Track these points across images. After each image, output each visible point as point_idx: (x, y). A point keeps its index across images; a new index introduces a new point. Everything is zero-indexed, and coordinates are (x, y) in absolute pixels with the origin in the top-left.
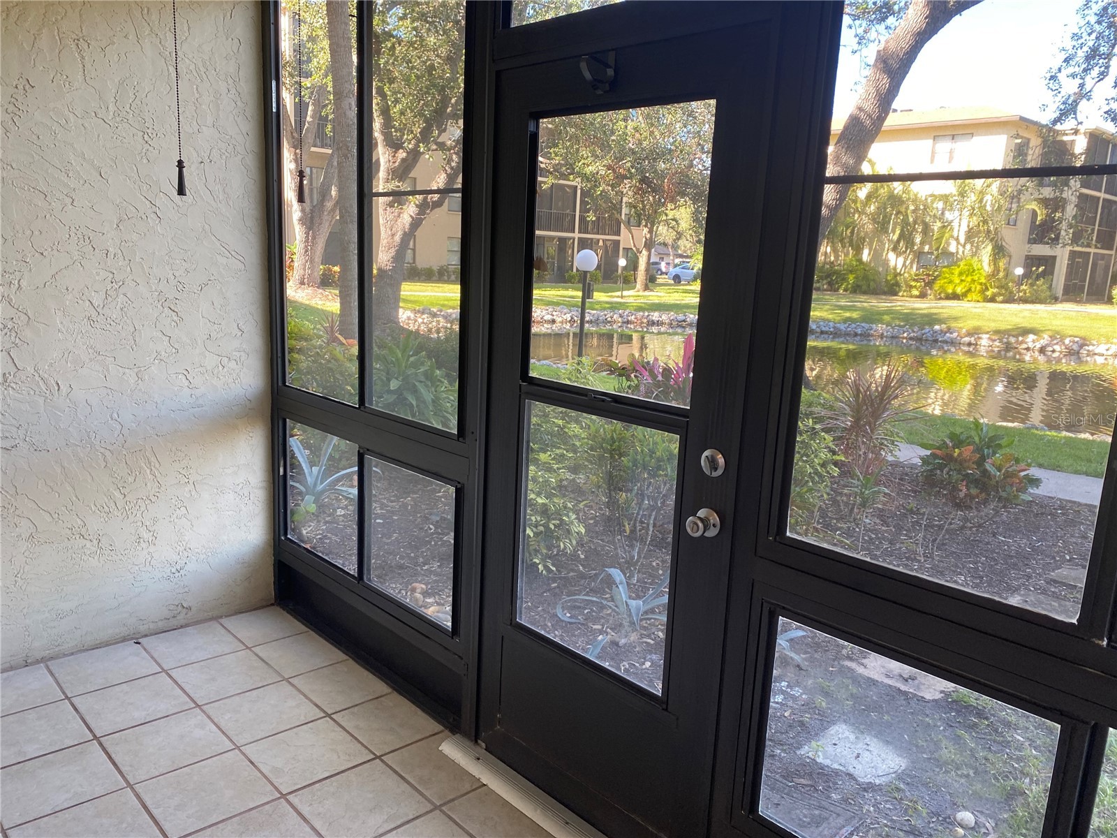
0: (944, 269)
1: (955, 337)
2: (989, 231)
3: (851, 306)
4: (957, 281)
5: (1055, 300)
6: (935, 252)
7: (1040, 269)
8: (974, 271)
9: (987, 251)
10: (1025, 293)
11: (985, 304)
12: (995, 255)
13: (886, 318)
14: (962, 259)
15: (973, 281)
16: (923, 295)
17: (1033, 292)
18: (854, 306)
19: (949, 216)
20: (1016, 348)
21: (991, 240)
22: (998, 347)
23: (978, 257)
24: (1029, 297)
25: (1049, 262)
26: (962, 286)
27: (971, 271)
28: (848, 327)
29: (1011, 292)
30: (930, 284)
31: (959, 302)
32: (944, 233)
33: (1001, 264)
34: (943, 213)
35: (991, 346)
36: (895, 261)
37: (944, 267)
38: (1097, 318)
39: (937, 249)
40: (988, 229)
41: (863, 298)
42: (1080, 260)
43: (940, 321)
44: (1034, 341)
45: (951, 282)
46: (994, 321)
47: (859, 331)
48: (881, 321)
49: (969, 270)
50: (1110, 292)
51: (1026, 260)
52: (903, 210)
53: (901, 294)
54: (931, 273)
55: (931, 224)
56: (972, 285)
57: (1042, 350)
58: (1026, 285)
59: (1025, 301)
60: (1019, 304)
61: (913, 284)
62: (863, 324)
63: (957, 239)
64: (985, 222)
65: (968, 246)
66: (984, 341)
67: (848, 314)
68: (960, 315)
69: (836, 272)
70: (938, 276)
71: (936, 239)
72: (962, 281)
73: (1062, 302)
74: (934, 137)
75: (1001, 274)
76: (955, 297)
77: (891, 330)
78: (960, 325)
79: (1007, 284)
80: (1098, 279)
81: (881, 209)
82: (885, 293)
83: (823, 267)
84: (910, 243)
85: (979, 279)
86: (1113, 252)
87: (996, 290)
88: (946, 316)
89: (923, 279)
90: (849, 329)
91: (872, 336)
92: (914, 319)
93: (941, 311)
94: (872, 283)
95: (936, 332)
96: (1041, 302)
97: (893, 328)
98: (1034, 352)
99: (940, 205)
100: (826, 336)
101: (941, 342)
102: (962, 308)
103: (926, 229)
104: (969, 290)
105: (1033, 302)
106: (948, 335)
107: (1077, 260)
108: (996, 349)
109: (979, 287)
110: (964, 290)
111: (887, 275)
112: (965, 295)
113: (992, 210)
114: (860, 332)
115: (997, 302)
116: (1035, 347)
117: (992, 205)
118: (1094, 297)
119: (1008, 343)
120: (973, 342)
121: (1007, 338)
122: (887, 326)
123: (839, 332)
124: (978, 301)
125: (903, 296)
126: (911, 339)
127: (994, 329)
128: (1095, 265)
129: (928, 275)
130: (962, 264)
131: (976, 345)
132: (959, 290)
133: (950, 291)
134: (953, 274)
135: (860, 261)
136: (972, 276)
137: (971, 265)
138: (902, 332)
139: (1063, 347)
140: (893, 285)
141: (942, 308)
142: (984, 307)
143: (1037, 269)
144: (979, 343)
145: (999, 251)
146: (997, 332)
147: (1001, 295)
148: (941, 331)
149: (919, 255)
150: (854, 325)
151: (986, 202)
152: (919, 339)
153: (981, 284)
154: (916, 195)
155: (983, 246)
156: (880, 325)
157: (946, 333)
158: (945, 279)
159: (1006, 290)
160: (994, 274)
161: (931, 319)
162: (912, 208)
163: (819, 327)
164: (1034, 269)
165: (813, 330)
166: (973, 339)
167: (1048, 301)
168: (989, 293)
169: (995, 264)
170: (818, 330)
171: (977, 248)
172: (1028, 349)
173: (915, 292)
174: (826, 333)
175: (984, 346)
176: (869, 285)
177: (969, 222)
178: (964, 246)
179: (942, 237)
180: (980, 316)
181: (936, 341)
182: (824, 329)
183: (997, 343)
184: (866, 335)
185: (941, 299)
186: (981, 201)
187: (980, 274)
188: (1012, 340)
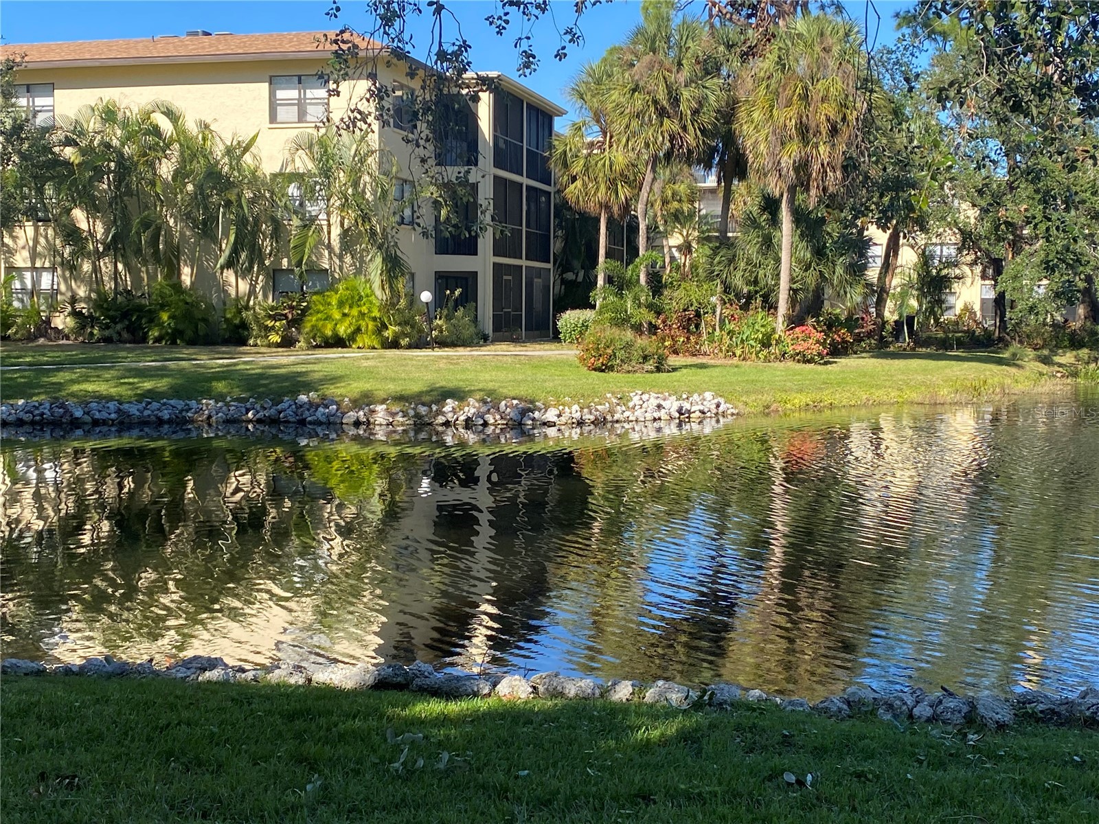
0: (314, 298)
1: (334, 412)
2: (373, 233)
3: (157, 368)
4: (337, 316)
5: (485, 339)
6: (297, 270)
7: (457, 293)
8: (361, 298)
9: (376, 266)
10: (441, 331)
11: (382, 351)
12: (389, 271)
13: (220, 386)
14: (340, 280)
15: (362, 315)
16: (288, 342)
17: (452, 328)
18: (164, 368)
19: (311, 209)
20: (430, 424)
21: (380, 248)
22: (402, 425)
23: (365, 275)
24: (447, 337)
25: (468, 281)
26: (346, 323)
27: (355, 299)
28: (145, 409)
29: (420, 331)
30: (296, 322)
31: (345, 350)
32: (306, 237)
33: (400, 286)
34: (301, 204)
35: (391, 424)
36: (236, 285)
37: (315, 293)
38: (540, 364)
39: (299, 264)
40: (371, 229)
41: (187, 352)
42: (510, 278)
43: (308, 386)
44: (454, 411)
45: (328, 318)
46: (393, 380)
47: (165, 415)
48: (208, 394)
49: (353, 297)
50: (555, 324)
51: (436, 279)
52: (233, 198)
53: (251, 342)
54: (294, 304)
55: (286, 222)
56: (361, 322)
57: (468, 425)
58: (440, 318)
59: (442, 343)
60: (433, 348)
61: (270, 323)
62: (172, 402)
63: (329, 247)
64: (365, 218)
65: (348, 259)
66: (381, 414)
67: (148, 385)
68: (339, 373)
69: (140, 308)
70: (307, 308)
71: (295, 247)
72: (345, 315)
73: (494, 341)
74: (271, 77)
75: (403, 303)
76: (338, 342)
77: (224, 408)
78: (339, 391)
79: (413, 317)
80: (538, 305)
81: (200, 197)
82: (226, 342)
83: (115, 299)
84: (256, 254)
85: (370, 311)
86: (550, 266)
87: (397, 329)
88: (317, 376)
89: (285, 315)
90: (146, 413)
91: (192, 421)
92: (264, 386)
93: (310, 367)
94: (201, 325)
95: (301, 406)
96: (465, 344)
97: (227, 405)
98: (457, 429)
99: (293, 190)
100: (105, 429)
101: (310, 423)
102: (346, 361)
103: (278, 231)
104: (358, 330)
105: (453, 345)
106: (321, 409)
107: (505, 277)
108: (400, 429)
109: (371, 325)
110: (349, 331)
111: (225, 310)
112: (352, 337)
113: (374, 200)
114: (166, 417)
115: (402, 347)
116: (457, 420)
117: (374, 193)
118: (537, 333)
119: (418, 416)
120: (363, 419)
121: (413, 409)
122: (217, 402)
123: (127, 420)
124: (374, 348)
125: (256, 345)
126: (259, 421)
127: (393, 394)
128: (530, 285)
129: (292, 308)
130: (341, 287)
131: (369, 423)
132: (343, 330)
133: (329, 333)
134: (329, 304)
135: (177, 287)
136: (359, 306)
137: (354, 288)
138: (244, 410)
139: (498, 417)
140: (237, 327)
141: (318, 361)
142: (380, 357)
143: (453, 292)
144: (372, 420)
145: (394, 266)
146: (400, 398)
147: (406, 335)
148: (310, 403)
149: (275, 275)
150: (155, 405)
151: (365, 186)
152: (273, 421)
153: (374, 319)
154: (253, 173)
155: (369, 257)
156: (204, 401)
157: (318, 406)
158: (318, 312)
159: (412, 327)
160: (391, 304)
161: (296, 383)
162: (248, 194)
163: (88, 413)
164: (448, 292)
165: (77, 418)
166: (361, 413)
167: (475, 341)
168: (389, 333)
169: (391, 287)
170: (87, 418)
171: (362, 261)
172: (447, 424)
173: (275, 338)
174: (104, 422)
175: (381, 425)
176: (197, 329)
177: (343, 218)
178: (341, 257)
179: (304, 244)
180: (370, 373)
181: (302, 422)
182: (97, 416)
183: (399, 418)
184: (180, 422)
185: (317, 347)
186: (356, 184)
187: (371, 303)
188: (423, 410)
